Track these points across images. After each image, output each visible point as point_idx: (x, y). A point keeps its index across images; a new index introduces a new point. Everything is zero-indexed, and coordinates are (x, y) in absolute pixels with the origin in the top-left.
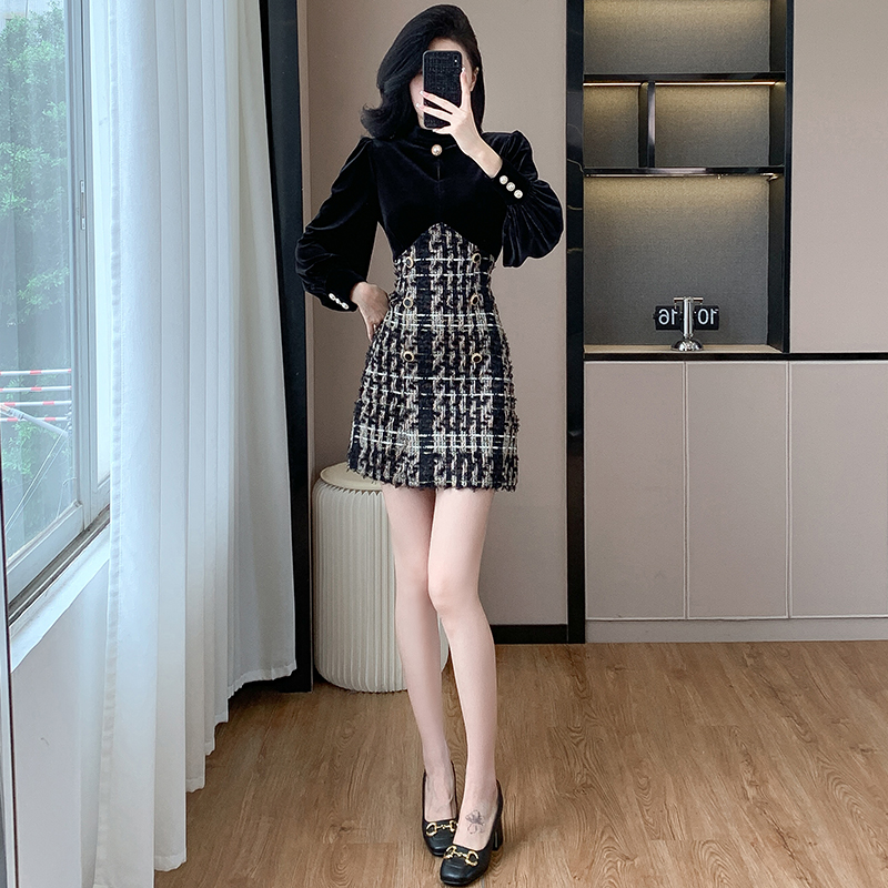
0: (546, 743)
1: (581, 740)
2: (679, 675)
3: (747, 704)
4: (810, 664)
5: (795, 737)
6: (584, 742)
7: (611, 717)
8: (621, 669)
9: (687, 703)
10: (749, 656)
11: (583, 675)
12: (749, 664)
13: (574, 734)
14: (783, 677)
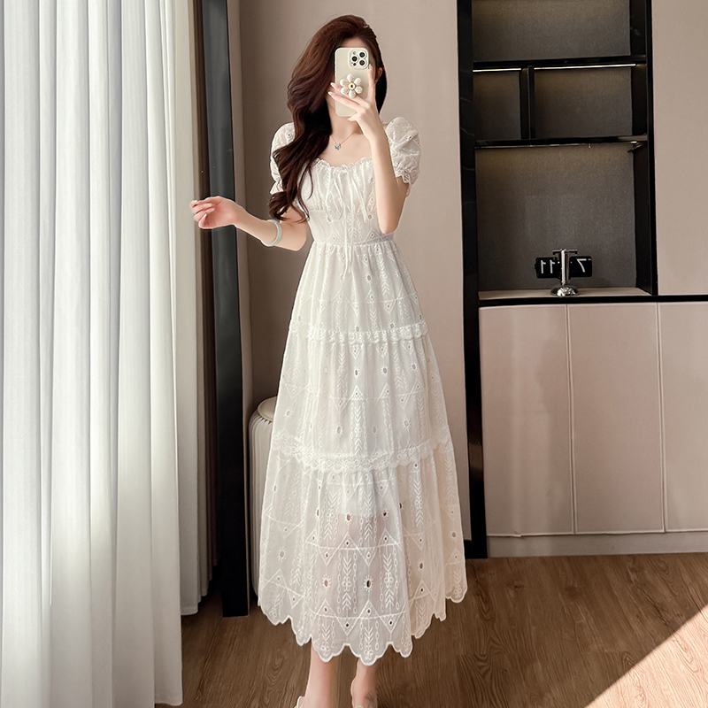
0: (455, 674)
1: (487, 671)
2: (571, 593)
3: (635, 627)
4: (687, 579)
5: (682, 666)
6: (490, 673)
7: (513, 642)
8: (520, 587)
9: (580, 625)
10: (632, 570)
11: (487, 594)
12: (632, 579)
13: (481, 664)
14: (664, 594)
